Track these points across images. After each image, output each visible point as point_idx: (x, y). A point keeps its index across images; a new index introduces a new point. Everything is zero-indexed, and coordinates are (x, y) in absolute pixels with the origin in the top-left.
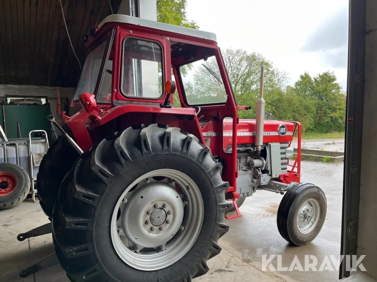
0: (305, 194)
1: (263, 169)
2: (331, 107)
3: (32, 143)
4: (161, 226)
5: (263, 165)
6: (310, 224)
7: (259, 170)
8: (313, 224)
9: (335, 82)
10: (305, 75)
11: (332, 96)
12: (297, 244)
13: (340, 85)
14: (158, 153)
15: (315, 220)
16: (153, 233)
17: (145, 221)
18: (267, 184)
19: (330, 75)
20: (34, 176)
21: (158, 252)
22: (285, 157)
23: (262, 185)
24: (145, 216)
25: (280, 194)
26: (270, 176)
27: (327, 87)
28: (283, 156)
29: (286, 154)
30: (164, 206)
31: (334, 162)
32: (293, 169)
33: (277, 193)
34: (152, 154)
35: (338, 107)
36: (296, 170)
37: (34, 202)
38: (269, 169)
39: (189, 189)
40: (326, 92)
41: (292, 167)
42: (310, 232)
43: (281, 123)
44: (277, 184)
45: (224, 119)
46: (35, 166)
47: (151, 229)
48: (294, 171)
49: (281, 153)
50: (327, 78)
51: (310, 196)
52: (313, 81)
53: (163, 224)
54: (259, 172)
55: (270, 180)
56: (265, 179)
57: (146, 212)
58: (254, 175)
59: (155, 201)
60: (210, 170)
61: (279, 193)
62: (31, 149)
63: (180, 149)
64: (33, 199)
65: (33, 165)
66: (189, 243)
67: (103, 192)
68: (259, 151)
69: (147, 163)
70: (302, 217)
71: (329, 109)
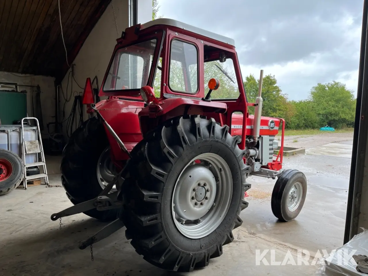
0: (294, 178)
1: (256, 158)
2: (272, 108)
3: (24, 130)
4: (202, 201)
5: (256, 154)
6: (294, 203)
7: (253, 159)
8: (297, 204)
9: (275, 85)
10: (250, 77)
11: (273, 97)
12: (286, 221)
13: (280, 88)
14: (207, 139)
15: (298, 200)
16: (196, 208)
17: (192, 197)
18: (259, 171)
19: (272, 78)
20: (26, 163)
21: (197, 224)
22: (272, 148)
23: (255, 171)
24: (192, 193)
25: (272, 178)
26: (261, 164)
27: (269, 89)
28: (271, 147)
29: (273, 146)
30: (205, 185)
31: (286, 156)
32: (277, 159)
33: (269, 178)
34: (203, 140)
35: (277, 108)
36: (279, 160)
37: (26, 189)
38: (260, 158)
39: (222, 171)
40: (268, 94)
41: (277, 157)
42: (295, 211)
43: (271, 120)
44: (267, 171)
45: (233, 113)
46: (27, 153)
47: (196, 204)
48: (278, 160)
49: (270, 144)
50: (268, 81)
51: (297, 180)
52: (257, 83)
53: (203, 200)
54: (252, 160)
55: (261, 167)
56: (257, 166)
57: (193, 190)
58: (248, 163)
59: (199, 180)
60: (239, 155)
61: (270, 178)
62: (24, 136)
63: (221, 136)
64: (24, 186)
65: (26, 152)
66: (221, 216)
67: (171, 170)
68: (256, 142)
69: (199, 148)
70: (290, 198)
71: (271, 109)
